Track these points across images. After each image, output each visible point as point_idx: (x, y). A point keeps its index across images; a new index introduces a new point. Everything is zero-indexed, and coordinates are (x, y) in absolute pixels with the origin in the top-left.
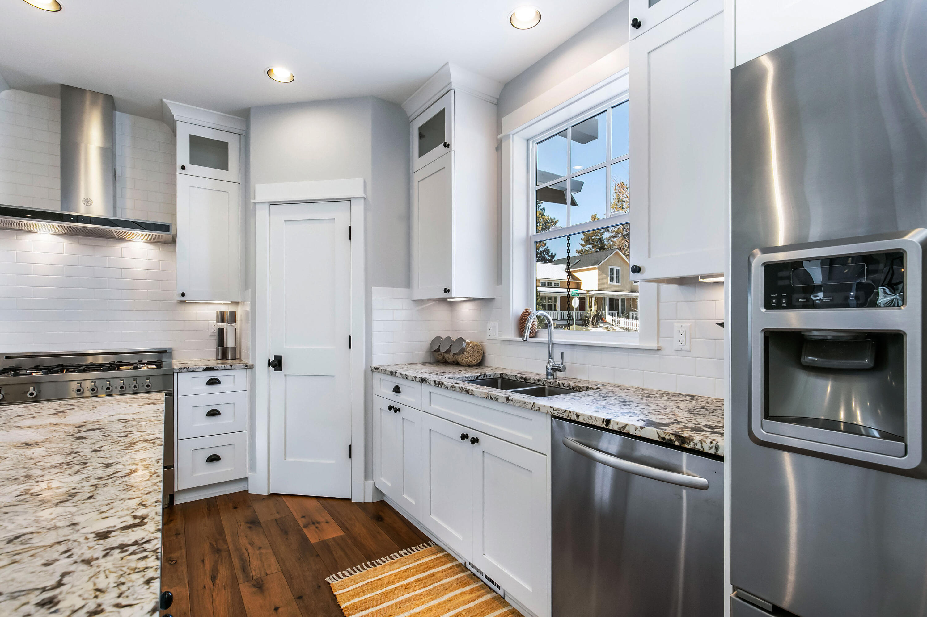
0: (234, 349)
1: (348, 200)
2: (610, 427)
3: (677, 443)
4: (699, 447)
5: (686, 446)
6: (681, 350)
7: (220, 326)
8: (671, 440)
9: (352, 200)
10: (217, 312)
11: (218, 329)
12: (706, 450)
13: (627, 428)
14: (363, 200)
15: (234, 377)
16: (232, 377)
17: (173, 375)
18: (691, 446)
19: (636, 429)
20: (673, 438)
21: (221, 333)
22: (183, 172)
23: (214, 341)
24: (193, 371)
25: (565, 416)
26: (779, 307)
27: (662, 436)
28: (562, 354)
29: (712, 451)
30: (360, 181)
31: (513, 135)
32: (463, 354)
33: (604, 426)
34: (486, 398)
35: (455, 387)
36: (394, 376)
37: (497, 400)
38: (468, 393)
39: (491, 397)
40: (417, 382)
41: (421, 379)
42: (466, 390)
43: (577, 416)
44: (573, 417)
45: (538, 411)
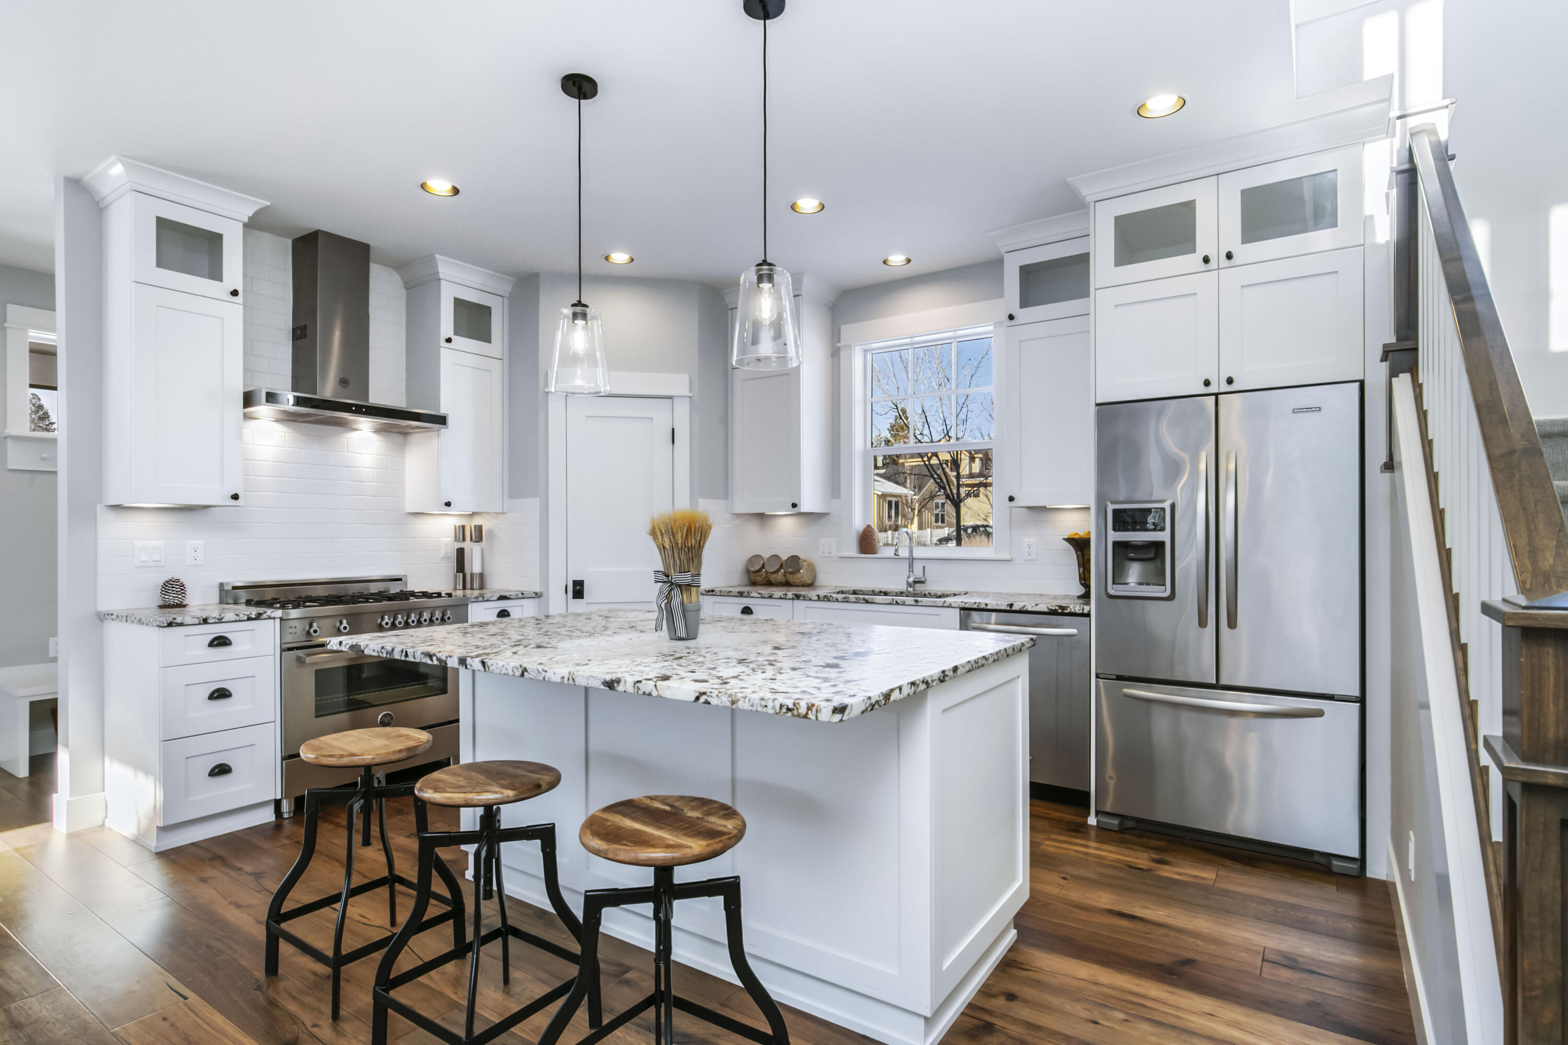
0: (481, 575)
1: (671, 398)
2: (1014, 608)
3: (1060, 611)
4: (1073, 611)
5: (1065, 611)
6: (1030, 560)
7: (461, 545)
8: (1056, 610)
9: (675, 400)
10: (455, 526)
11: (457, 549)
12: (1077, 612)
13: (1026, 607)
14: (688, 399)
15: (523, 609)
16: (521, 607)
17: (468, 605)
18: (1068, 611)
19: (1033, 606)
20: (1057, 608)
21: (461, 553)
22: (448, 345)
23: (453, 564)
24: (488, 600)
25: (975, 606)
26: (1119, 530)
27: (1050, 608)
28: (924, 567)
29: (1080, 612)
30: (686, 377)
31: (855, 346)
32: (799, 572)
33: (1008, 608)
34: (890, 604)
35: (848, 598)
36: (746, 597)
37: (904, 604)
38: (867, 602)
39: (896, 602)
40: (785, 599)
41: (796, 595)
42: (864, 599)
43: (986, 605)
44: (983, 606)
45: (948, 607)
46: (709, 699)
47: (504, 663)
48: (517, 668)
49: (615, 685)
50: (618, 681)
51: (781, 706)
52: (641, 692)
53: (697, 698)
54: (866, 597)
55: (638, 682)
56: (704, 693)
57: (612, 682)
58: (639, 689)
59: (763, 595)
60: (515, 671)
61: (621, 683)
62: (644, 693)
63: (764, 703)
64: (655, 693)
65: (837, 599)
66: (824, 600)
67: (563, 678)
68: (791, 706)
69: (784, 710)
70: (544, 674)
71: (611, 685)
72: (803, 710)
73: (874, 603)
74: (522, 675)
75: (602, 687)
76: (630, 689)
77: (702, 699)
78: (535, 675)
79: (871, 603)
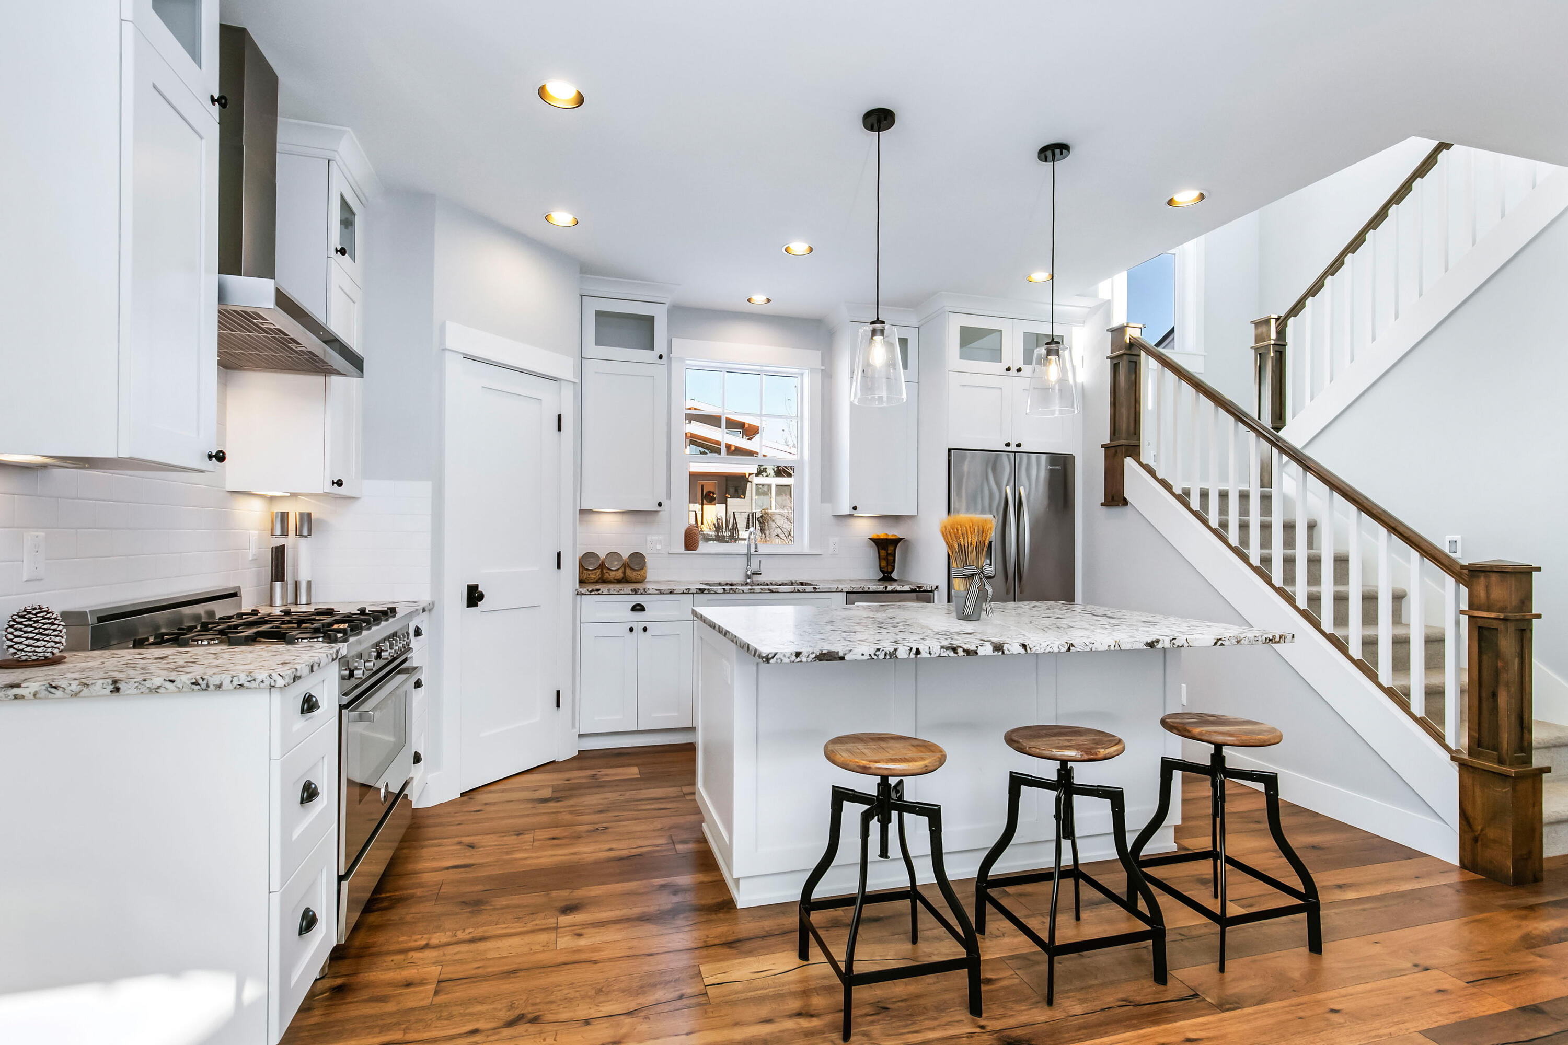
0: (310, 584)
7: (280, 542)
10: (272, 513)
11: (275, 548)
21: (279, 554)
22: (337, 257)
34: (793, 592)
35: (754, 589)
36: (642, 594)
37: (804, 591)
38: (772, 591)
39: (798, 590)
40: (688, 593)
41: (700, 589)
42: (769, 590)
43: (869, 588)
44: (866, 589)
45: (840, 592)
46: (1224, 642)
47: (1049, 643)
48: (1062, 645)
49: (1155, 644)
50: (1158, 641)
51: (1266, 639)
52: (1175, 646)
53: (1216, 643)
54: (771, 587)
55: (1173, 639)
56: (1221, 639)
57: (1153, 642)
58: (1174, 644)
59: (662, 591)
60: (1060, 647)
61: (1160, 642)
62: (1178, 646)
63: (1256, 639)
64: (1186, 645)
65: (743, 591)
66: (730, 593)
67: (1109, 646)
68: (1271, 638)
69: (1268, 641)
70: (1091, 646)
71: (1151, 645)
72: (1277, 639)
73: (778, 592)
74: (1069, 649)
75: (1145, 647)
76: (1167, 645)
77: (1219, 643)
78: (1082, 648)
79: (775, 592)
